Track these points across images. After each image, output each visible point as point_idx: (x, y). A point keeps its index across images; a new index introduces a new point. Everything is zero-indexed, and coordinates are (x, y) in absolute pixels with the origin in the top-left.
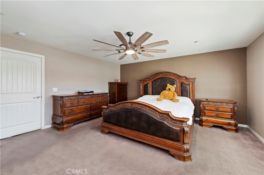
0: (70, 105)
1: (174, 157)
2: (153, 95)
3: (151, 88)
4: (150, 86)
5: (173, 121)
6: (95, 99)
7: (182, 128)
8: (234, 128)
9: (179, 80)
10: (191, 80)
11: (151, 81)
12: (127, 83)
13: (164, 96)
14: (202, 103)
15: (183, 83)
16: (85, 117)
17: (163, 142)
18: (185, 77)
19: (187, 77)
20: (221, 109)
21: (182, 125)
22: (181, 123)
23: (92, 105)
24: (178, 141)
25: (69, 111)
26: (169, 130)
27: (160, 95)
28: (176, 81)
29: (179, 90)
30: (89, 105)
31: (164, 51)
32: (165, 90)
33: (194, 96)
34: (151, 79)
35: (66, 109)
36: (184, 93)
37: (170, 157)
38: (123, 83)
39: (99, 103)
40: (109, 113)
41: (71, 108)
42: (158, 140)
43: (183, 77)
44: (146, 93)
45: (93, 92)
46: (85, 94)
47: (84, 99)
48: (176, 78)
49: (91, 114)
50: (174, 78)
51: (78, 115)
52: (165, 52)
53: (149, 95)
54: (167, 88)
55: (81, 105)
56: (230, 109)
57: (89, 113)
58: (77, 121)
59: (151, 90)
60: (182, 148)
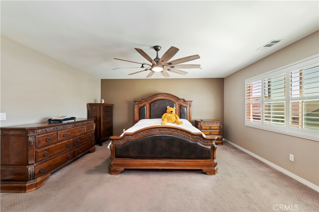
0: (45, 142)
1: (206, 174)
2: (150, 119)
3: (148, 111)
4: (147, 108)
5: (205, 141)
6: (79, 129)
7: (212, 145)
8: (220, 142)
9: (178, 102)
10: (188, 103)
11: (148, 102)
12: (113, 105)
13: (167, 119)
14: (199, 123)
15: (182, 105)
16: (68, 159)
17: (196, 163)
18: (184, 100)
19: (186, 99)
20: (213, 128)
21: (212, 143)
22: (211, 141)
23: (76, 138)
24: (209, 158)
25: (44, 152)
26: (203, 150)
27: (161, 118)
28: (175, 103)
29: (178, 113)
30: (72, 139)
31: (186, 73)
32: (166, 112)
33: (190, 117)
34: (149, 101)
35: (39, 151)
36: (182, 116)
37: (203, 175)
38: (109, 105)
39: (83, 135)
40: (126, 144)
41: (47, 148)
42: (191, 162)
43: (181, 99)
44: (142, 116)
45: (75, 118)
46: (64, 122)
47: (66, 130)
48: (175, 100)
49: (74, 152)
50: (173, 100)
51: (57, 158)
52: (185, 75)
53: (146, 119)
54: (168, 111)
55: (62, 141)
56: (218, 127)
57: (72, 151)
58: (56, 167)
59: (148, 113)
60: (212, 164)
